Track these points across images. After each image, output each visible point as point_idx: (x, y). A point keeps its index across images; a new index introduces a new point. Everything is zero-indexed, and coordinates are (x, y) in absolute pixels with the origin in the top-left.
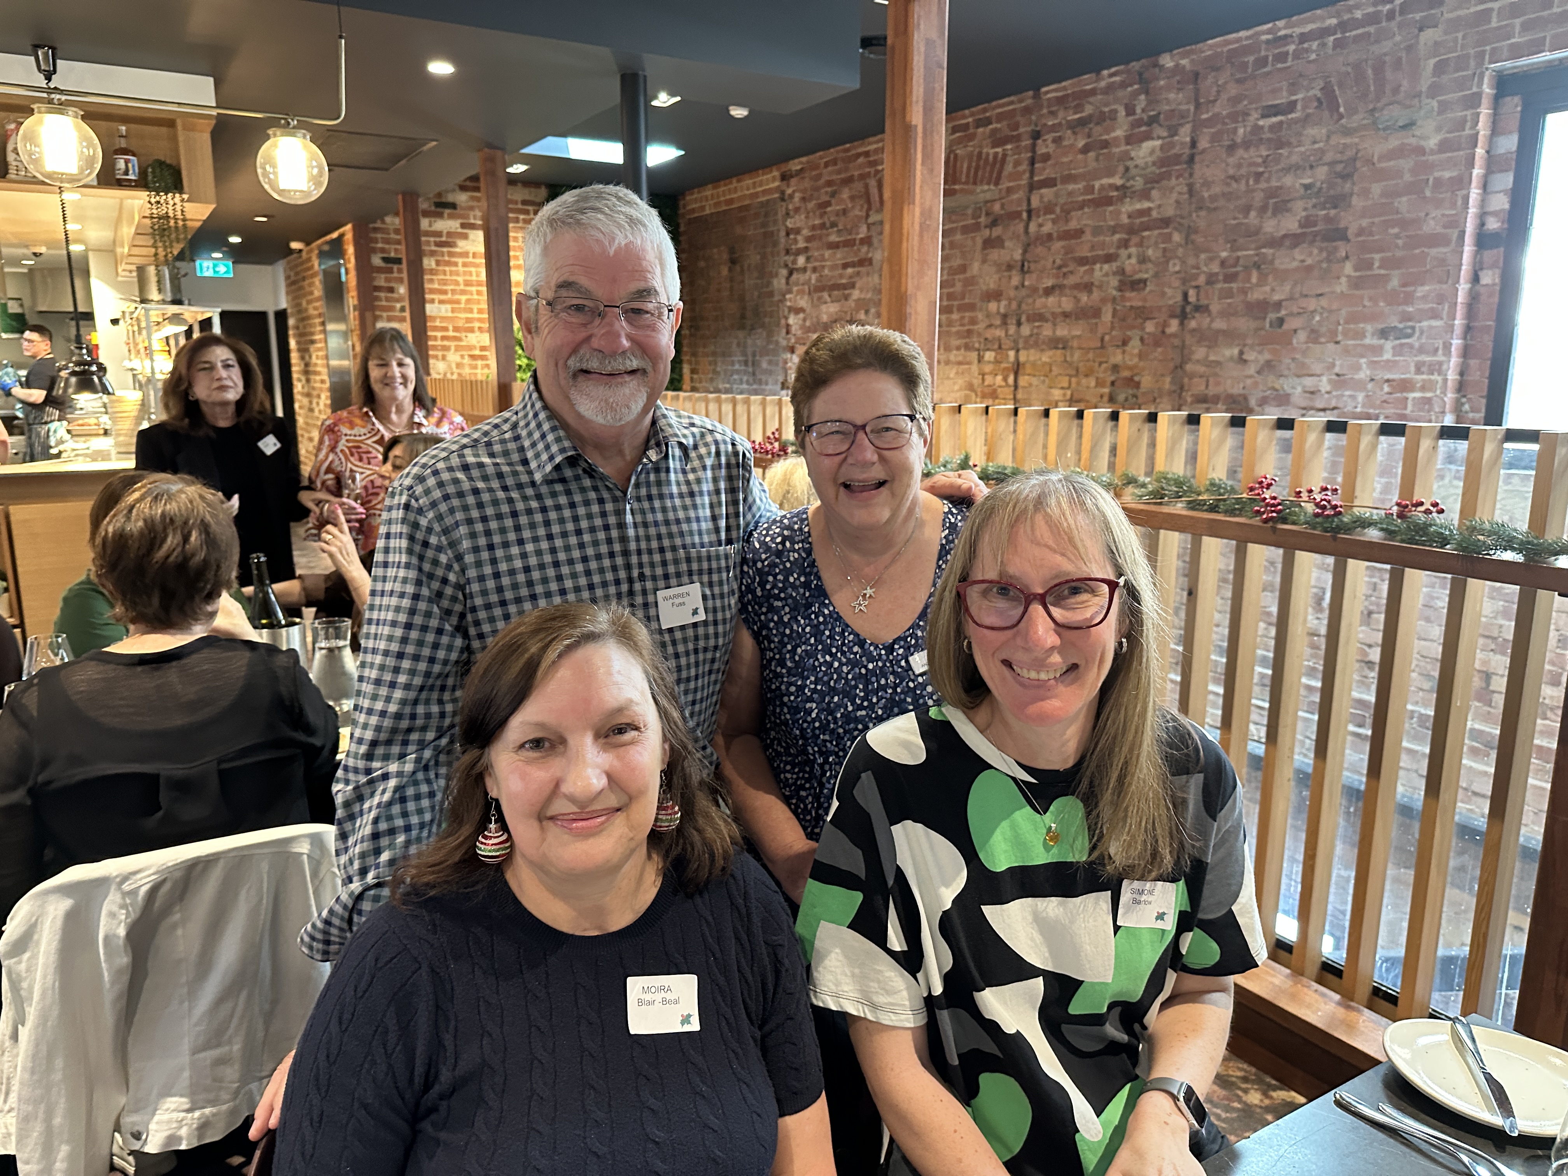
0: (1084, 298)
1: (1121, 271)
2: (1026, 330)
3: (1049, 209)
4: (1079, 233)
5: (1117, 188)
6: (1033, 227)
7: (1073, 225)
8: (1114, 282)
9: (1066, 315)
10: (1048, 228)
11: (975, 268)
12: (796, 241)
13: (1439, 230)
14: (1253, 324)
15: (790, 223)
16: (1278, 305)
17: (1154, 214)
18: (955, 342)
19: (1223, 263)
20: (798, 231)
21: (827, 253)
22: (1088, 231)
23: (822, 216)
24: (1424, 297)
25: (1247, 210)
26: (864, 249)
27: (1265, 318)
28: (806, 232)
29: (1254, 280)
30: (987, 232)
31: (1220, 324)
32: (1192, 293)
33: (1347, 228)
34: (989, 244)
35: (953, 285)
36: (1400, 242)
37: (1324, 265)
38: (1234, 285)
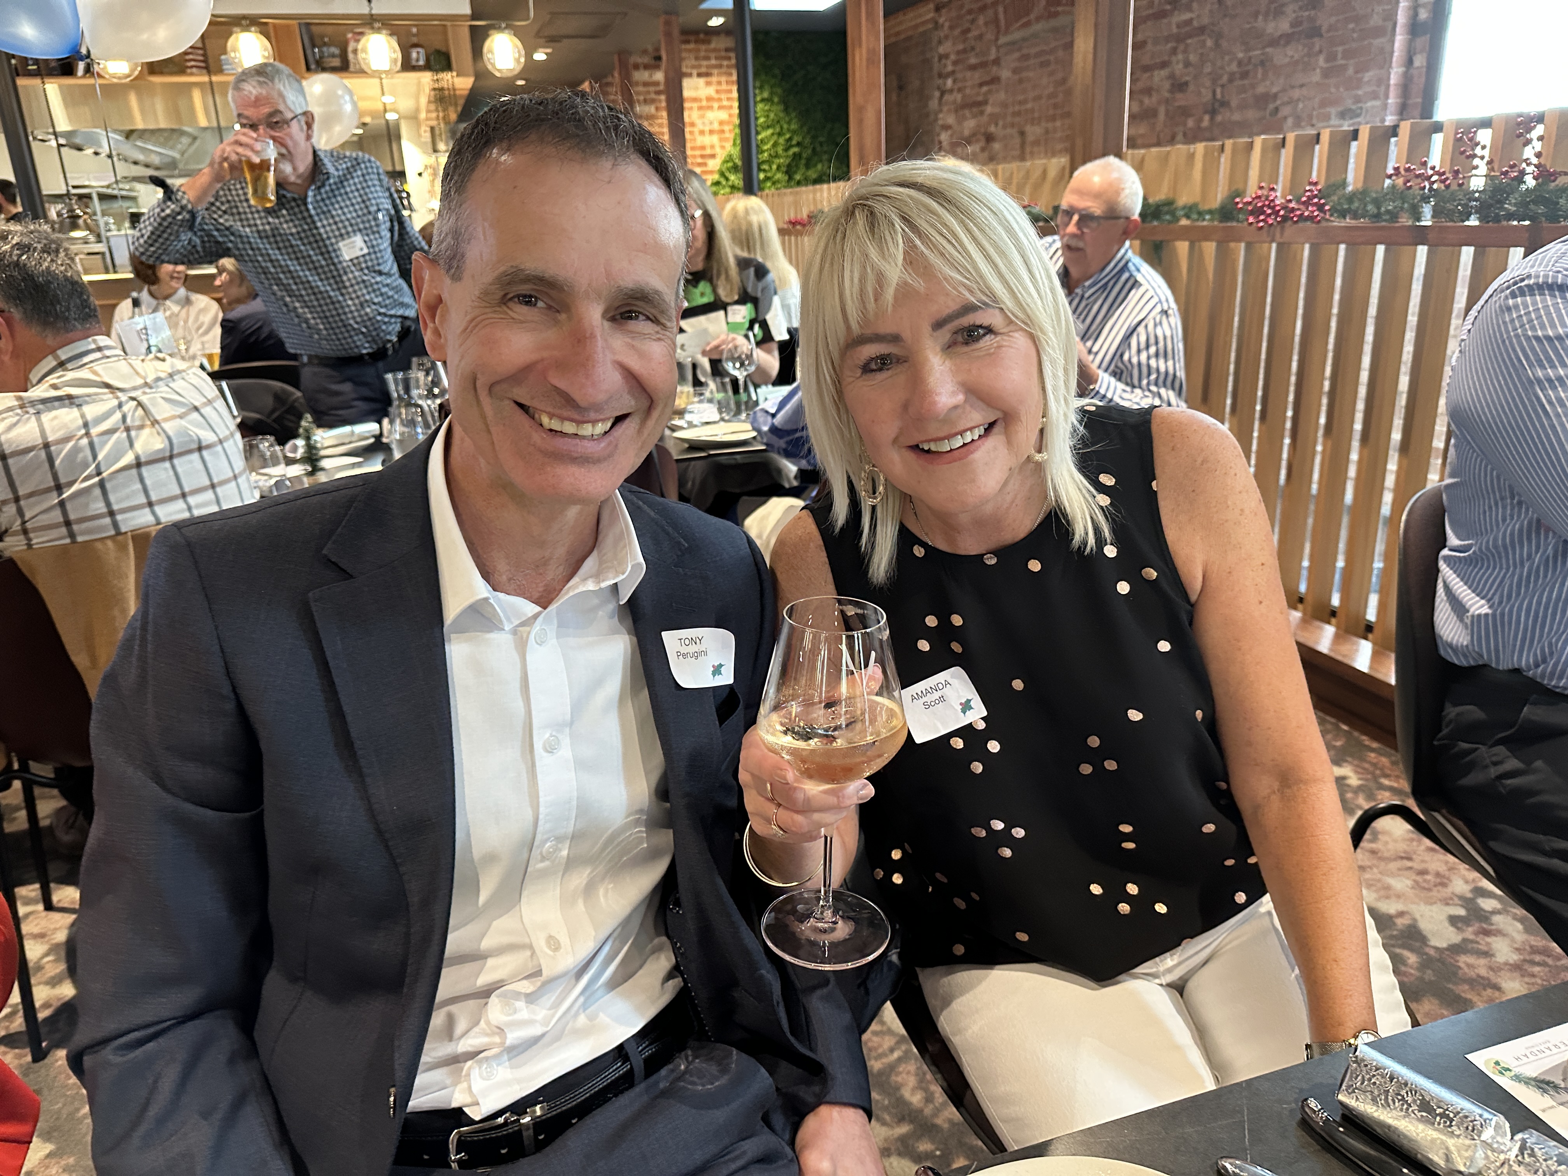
0: (1147, 101)
1: (1172, 76)
8: (1167, 85)
12: (945, 66)
13: (1380, 23)
15: (941, 50)
16: (1275, 96)
17: (1195, 24)
19: (1240, 63)
20: (947, 56)
21: (969, 74)
22: (1150, 41)
23: (964, 41)
24: (1369, 81)
25: (1256, 14)
26: (995, 68)
27: (1265, 109)
28: (953, 57)
29: (1259, 76)
31: (1237, 117)
32: (1218, 91)
33: (1320, 27)
36: (1355, 35)
37: (1306, 59)
38: (1246, 82)
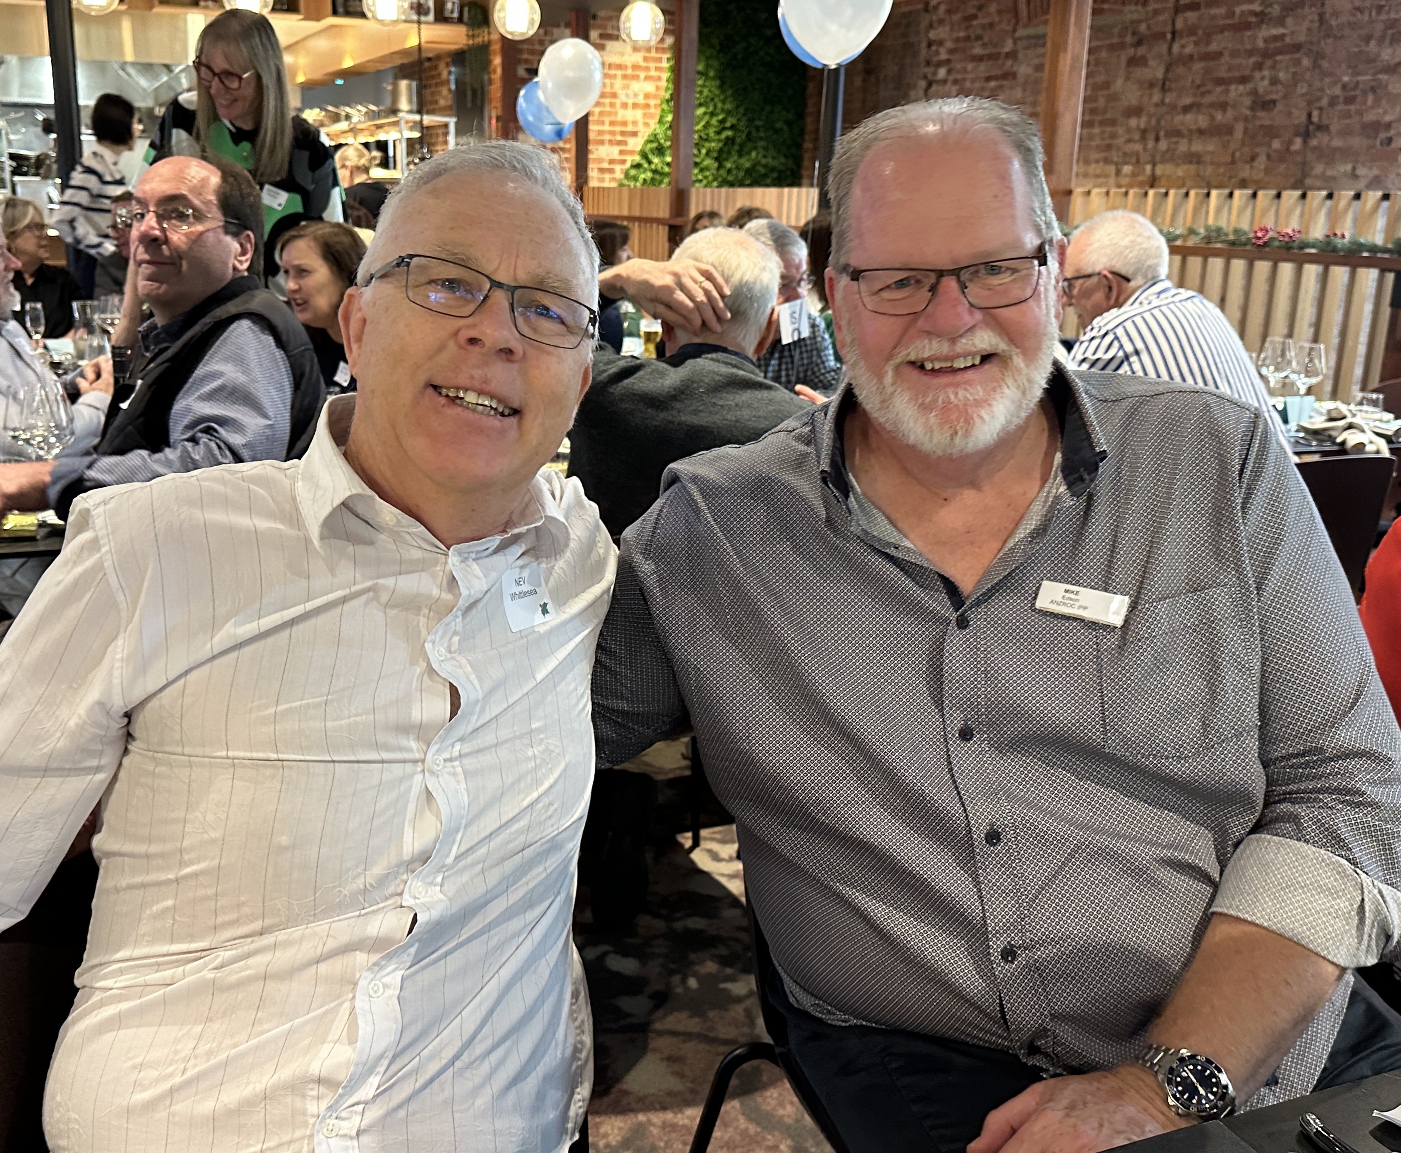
0: (1219, 116)
1: (1254, 92)
2: (1163, 145)
3: (1191, 31)
4: (1220, 54)
5: (1256, 14)
6: (1176, 48)
7: (1213, 47)
8: (1247, 101)
9: (1201, 132)
10: (1188, 50)
11: (1119, 84)
12: (937, 53)
14: (1366, 142)
15: (932, 35)
16: (1388, 126)
17: (1288, 40)
18: (1095, 155)
19: (1344, 87)
20: (941, 43)
21: (970, 66)
22: (1226, 53)
23: (967, 28)
25: (1368, 39)
26: (1009, 62)
27: (1376, 138)
28: (949, 44)
29: (1370, 102)
30: (1131, 52)
31: (1337, 143)
32: (1315, 113)
34: (1133, 62)
35: (1096, 100)
38: (1352, 108)
